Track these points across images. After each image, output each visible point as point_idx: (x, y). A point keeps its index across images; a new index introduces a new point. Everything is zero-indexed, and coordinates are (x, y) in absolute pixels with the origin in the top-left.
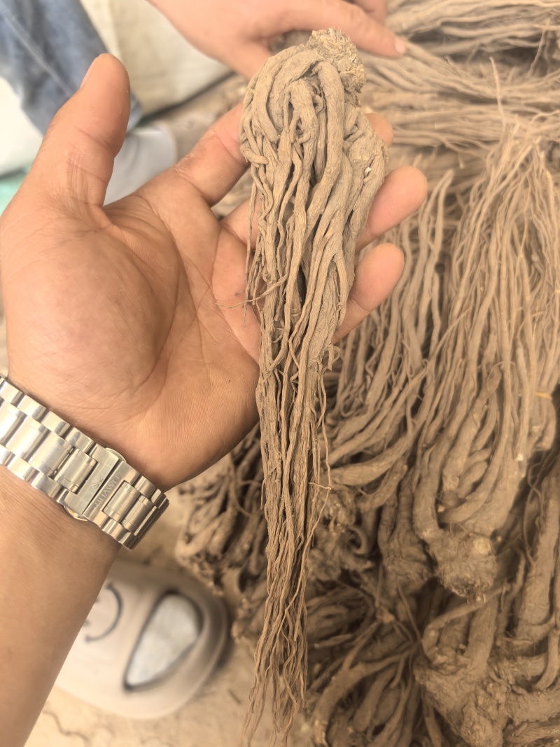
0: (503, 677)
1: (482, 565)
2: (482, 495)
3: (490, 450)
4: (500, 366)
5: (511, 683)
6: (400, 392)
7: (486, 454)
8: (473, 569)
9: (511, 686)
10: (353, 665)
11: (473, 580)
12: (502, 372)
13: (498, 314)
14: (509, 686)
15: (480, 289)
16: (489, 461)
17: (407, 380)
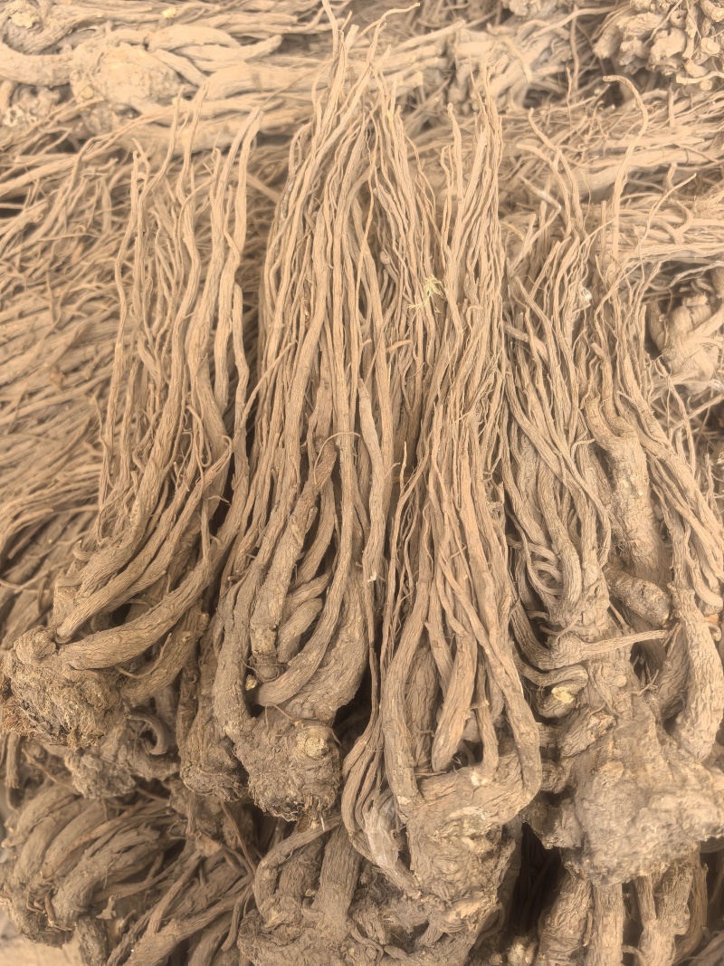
0: (370, 935)
1: (311, 774)
2: (313, 655)
3: (326, 577)
4: (334, 440)
5: (382, 942)
6: (187, 496)
7: (318, 587)
8: (298, 782)
9: (383, 946)
10: (162, 925)
11: (299, 799)
12: (337, 450)
13: (331, 353)
14: (380, 949)
15: (304, 313)
16: (323, 596)
17: (197, 475)
